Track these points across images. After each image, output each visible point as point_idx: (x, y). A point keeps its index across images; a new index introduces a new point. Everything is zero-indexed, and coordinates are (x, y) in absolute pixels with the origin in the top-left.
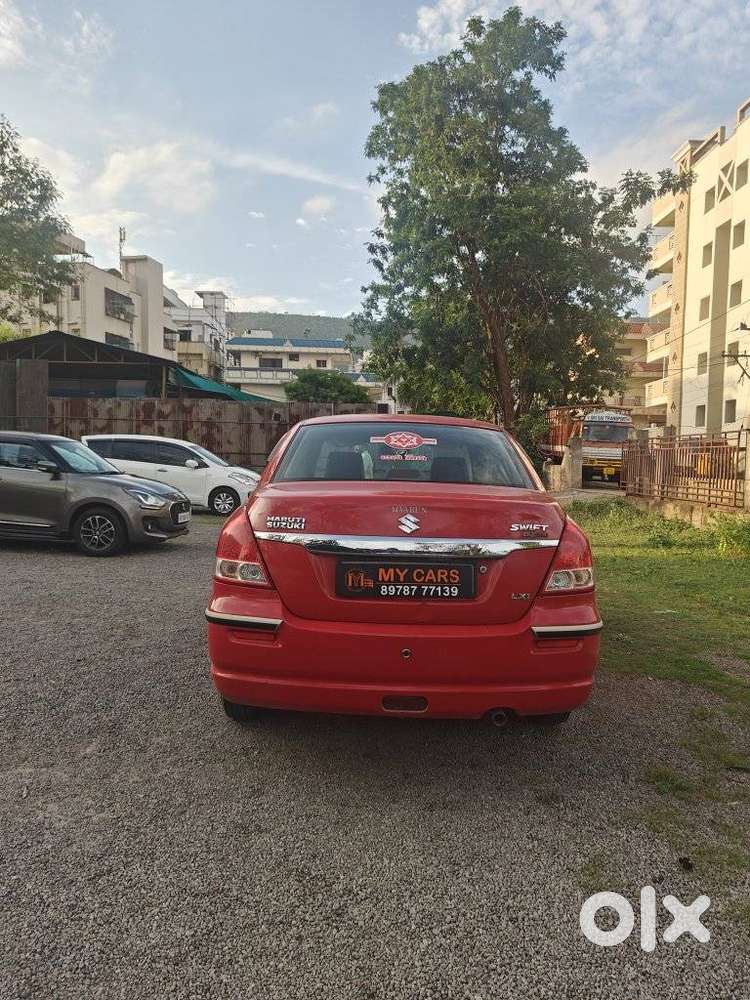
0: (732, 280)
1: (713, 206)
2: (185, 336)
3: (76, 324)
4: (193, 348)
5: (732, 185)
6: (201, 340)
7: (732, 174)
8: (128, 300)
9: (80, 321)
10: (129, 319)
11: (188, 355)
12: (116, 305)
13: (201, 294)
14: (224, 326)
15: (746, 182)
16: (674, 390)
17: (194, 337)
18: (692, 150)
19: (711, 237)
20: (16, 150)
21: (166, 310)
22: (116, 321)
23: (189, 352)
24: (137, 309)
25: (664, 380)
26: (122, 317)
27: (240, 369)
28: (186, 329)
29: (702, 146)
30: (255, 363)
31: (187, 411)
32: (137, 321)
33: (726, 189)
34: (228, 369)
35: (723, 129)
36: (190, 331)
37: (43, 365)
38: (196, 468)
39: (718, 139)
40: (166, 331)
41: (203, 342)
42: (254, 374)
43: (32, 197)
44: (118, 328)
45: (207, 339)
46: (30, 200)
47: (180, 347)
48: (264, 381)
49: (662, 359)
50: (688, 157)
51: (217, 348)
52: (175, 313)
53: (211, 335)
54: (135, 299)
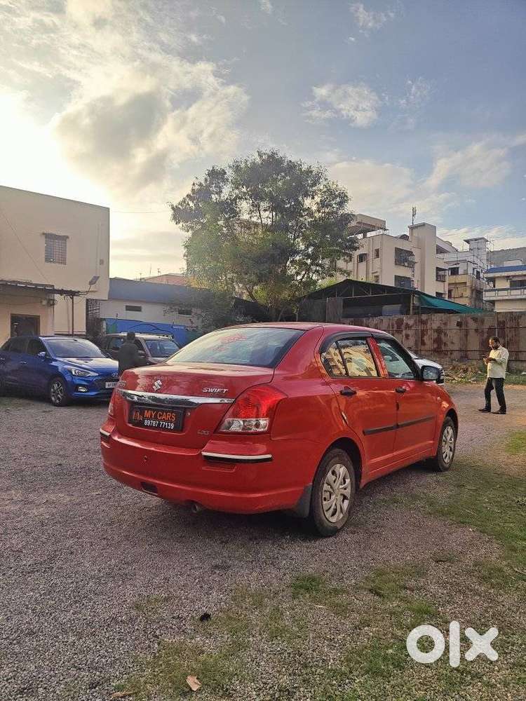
2: (454, 271)
3: (377, 272)
4: (459, 279)
6: (466, 273)
8: (410, 253)
9: (379, 270)
10: (411, 265)
11: (456, 284)
12: (403, 257)
13: (468, 241)
14: (485, 262)
17: (461, 271)
20: (326, 179)
21: (441, 256)
22: (402, 268)
23: (457, 281)
24: (416, 259)
26: (406, 264)
27: (495, 290)
28: (455, 266)
30: (507, 285)
31: (424, 322)
32: (417, 267)
34: (486, 291)
36: (458, 268)
37: (340, 300)
38: (391, 361)
40: (438, 269)
41: (467, 274)
42: (505, 293)
43: (335, 204)
44: (404, 272)
45: (470, 271)
46: (334, 205)
47: (450, 279)
48: (513, 297)
51: (478, 277)
52: (447, 257)
53: (474, 269)
54: (416, 252)
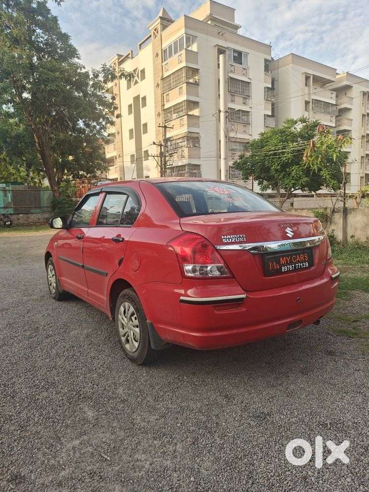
0: (143, 122)
1: (131, 87)
5: (139, 78)
7: (138, 73)
15: (145, 78)
16: (120, 171)
18: (119, 59)
19: (131, 102)
25: (115, 166)
29: (122, 58)
33: (136, 80)
35: (132, 51)
39: (130, 56)
49: (113, 157)
50: (117, 62)
